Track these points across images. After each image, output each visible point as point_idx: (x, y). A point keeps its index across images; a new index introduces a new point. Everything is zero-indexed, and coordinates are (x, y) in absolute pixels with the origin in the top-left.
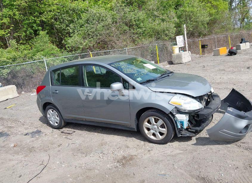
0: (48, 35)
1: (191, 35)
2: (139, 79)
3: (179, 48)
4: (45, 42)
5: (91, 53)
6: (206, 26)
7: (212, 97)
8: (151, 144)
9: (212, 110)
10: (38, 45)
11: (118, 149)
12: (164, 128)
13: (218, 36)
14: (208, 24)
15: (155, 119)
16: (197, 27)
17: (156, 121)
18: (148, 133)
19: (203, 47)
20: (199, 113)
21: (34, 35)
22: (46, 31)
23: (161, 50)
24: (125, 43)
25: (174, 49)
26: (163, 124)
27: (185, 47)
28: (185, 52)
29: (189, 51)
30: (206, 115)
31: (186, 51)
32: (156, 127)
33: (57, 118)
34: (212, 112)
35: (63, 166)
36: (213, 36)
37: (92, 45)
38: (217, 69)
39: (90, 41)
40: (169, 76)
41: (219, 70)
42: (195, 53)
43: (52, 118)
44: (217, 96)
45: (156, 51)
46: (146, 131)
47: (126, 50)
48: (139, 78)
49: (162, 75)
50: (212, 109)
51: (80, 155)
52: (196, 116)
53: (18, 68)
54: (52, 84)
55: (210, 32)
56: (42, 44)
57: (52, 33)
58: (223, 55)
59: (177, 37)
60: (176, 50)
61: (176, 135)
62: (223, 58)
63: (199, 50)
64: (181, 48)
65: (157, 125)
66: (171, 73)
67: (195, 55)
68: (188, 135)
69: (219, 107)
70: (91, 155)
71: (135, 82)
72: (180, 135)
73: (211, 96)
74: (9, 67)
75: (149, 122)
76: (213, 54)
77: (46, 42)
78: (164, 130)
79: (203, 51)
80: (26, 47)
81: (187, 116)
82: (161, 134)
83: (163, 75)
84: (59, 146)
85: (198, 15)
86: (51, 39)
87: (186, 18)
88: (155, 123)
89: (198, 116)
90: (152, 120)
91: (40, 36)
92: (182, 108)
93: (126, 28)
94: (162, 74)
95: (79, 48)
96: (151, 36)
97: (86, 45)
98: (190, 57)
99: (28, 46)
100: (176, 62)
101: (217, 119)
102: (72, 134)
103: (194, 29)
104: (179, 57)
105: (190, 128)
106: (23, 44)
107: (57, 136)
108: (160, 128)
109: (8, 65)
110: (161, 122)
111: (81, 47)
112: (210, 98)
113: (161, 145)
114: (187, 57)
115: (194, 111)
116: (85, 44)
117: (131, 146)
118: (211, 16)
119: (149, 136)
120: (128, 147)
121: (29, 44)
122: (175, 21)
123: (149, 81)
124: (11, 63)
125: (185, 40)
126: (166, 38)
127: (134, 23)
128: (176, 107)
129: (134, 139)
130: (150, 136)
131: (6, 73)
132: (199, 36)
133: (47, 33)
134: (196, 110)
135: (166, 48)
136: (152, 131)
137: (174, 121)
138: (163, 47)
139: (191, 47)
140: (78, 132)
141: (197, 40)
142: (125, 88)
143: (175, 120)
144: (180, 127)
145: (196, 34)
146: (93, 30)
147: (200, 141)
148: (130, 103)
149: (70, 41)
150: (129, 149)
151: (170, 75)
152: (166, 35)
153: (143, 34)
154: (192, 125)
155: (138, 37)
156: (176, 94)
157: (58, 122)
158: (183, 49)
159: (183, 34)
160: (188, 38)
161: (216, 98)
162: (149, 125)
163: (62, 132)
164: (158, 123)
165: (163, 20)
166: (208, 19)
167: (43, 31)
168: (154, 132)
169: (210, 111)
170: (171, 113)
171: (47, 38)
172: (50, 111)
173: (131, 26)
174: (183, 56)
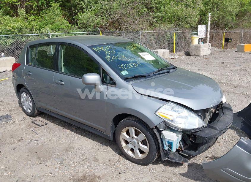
0: (60, 8)
1: (215, 25)
2: (125, 73)
3: (200, 39)
4: (55, 15)
5: (101, 32)
6: (234, 17)
7: (222, 109)
8: (127, 161)
9: (217, 132)
10: (48, 17)
11: (83, 160)
12: (146, 145)
13: (246, 31)
14: (237, 15)
15: (136, 130)
16: (223, 18)
17: (137, 134)
18: (125, 147)
19: (227, 40)
20: (197, 134)
21: (46, 6)
22: (59, 4)
23: (179, 38)
24: (141, 26)
25: (193, 39)
26: (145, 140)
27: (206, 38)
28: (204, 44)
29: (211, 43)
30: (206, 139)
31: (207, 43)
32: (135, 141)
33: (30, 104)
34: (216, 135)
35: (5, 174)
36: (240, 30)
37: (104, 24)
38: (237, 68)
39: (103, 19)
40: (169, 72)
41: (240, 69)
42: (216, 46)
43: (25, 102)
44: (229, 109)
45: (173, 39)
46: (124, 144)
47: (140, 33)
48: (126, 71)
49: (159, 71)
50: (217, 130)
51: (34, 160)
52: (192, 136)
53: (23, 39)
54: (27, 63)
55: (238, 25)
56: (52, 17)
57: (65, 6)
58: (247, 52)
59: (200, 27)
60: (196, 40)
61: (159, 157)
62: (246, 56)
63: (222, 44)
64: (202, 39)
65: (137, 139)
66: (174, 68)
67: (215, 48)
68: (177, 160)
69: (228, 127)
70: (47, 164)
71: (118, 77)
72: (167, 159)
73: (221, 107)
74: (13, 38)
75: (128, 133)
76: (236, 50)
77: (57, 15)
78: (145, 148)
79: (226, 46)
80: (37, 19)
81: (179, 136)
82: (142, 152)
83: (161, 70)
84: (19, 141)
85: (227, 4)
86: (64, 12)
87: (213, 7)
88: (135, 136)
89: (195, 137)
90: (132, 131)
91: (52, 8)
92: (173, 124)
93: (145, 10)
94: (159, 69)
95: (90, 25)
96: (171, 22)
97: (98, 23)
98: (209, 50)
99: (39, 17)
100: (194, 53)
101: (224, 138)
102: (42, 127)
103: (219, 20)
104: (198, 48)
105: (183, 151)
106: (34, 15)
107: (24, 126)
108: (140, 144)
109: (13, 35)
110: (142, 136)
111: (92, 24)
112: (220, 110)
113: (140, 166)
114: (206, 49)
115: (190, 130)
116: (96, 21)
117: (101, 160)
118: (242, 7)
119: (126, 150)
120: (96, 160)
121: (40, 15)
122: (201, 8)
123: (137, 77)
124: (16, 34)
125: (207, 30)
126: (187, 26)
127: (154, 6)
128: (164, 122)
129: (109, 149)
130: (128, 151)
131: (10, 43)
132: (225, 28)
133: (60, 6)
134: (193, 130)
135: (185, 37)
136: (130, 146)
137: (159, 140)
138: (182, 35)
139: (213, 40)
140: (51, 125)
141: (221, 32)
142: (104, 82)
143: (162, 138)
144: (166, 148)
145: (221, 26)
146: (108, 7)
147: (193, 170)
148: (106, 104)
149: (82, 17)
150: (97, 164)
151: (171, 71)
152: (188, 23)
153: (162, 19)
154: (186, 147)
155: (156, 21)
156: (167, 102)
157: (31, 109)
158: (203, 40)
159: (206, 24)
160: (211, 29)
161: (227, 113)
162: (128, 137)
163: (33, 122)
164: (139, 136)
165: (187, 6)
166: (238, 10)
167: (56, 3)
168: (133, 147)
169: (214, 134)
170: (156, 128)
171: (58, 11)
172: (24, 95)
173: (150, 9)
174: (202, 48)
